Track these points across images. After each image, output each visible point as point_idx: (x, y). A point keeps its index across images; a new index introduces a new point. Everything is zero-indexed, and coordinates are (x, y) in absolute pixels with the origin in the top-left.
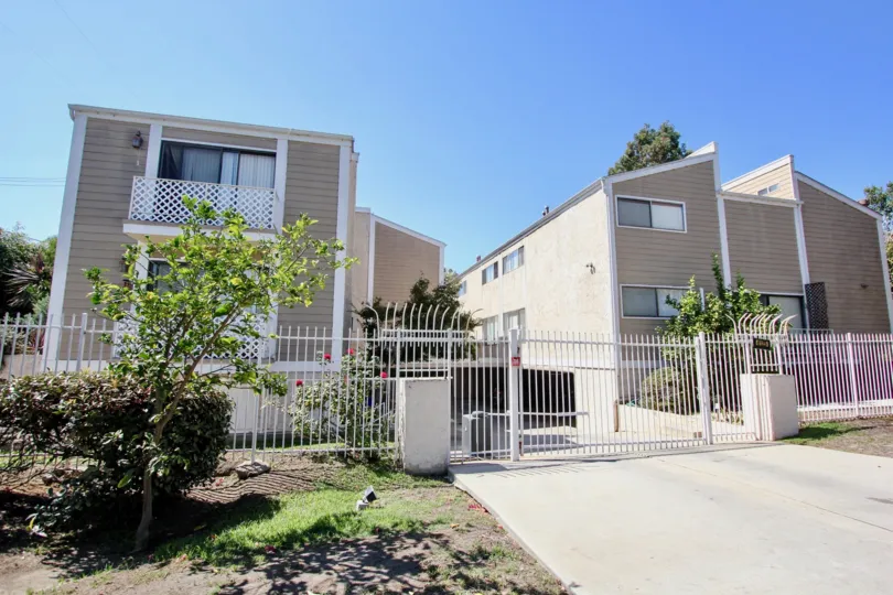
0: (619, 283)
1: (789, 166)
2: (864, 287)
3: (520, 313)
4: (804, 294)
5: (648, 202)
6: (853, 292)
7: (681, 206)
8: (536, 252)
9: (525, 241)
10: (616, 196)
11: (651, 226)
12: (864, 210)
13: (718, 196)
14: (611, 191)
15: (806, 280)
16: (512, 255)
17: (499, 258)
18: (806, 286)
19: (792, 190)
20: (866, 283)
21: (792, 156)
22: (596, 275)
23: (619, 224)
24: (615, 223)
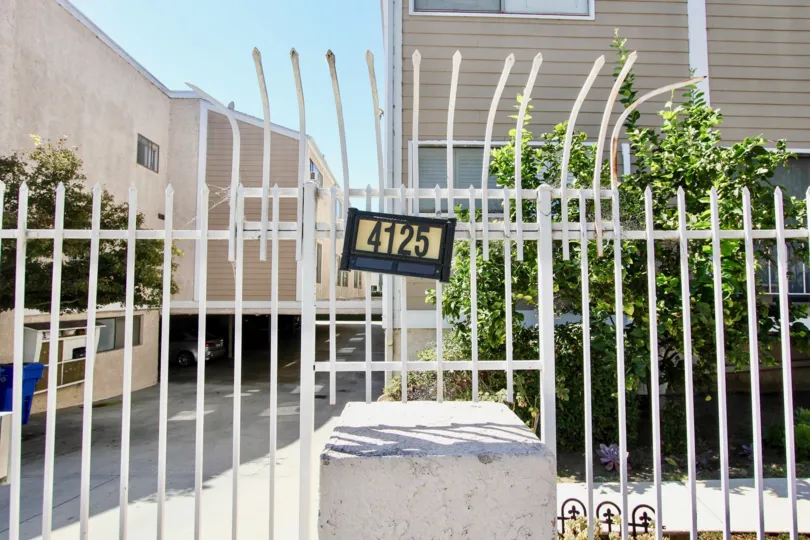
11: (502, 9)
23: (416, 9)
24: (405, 8)
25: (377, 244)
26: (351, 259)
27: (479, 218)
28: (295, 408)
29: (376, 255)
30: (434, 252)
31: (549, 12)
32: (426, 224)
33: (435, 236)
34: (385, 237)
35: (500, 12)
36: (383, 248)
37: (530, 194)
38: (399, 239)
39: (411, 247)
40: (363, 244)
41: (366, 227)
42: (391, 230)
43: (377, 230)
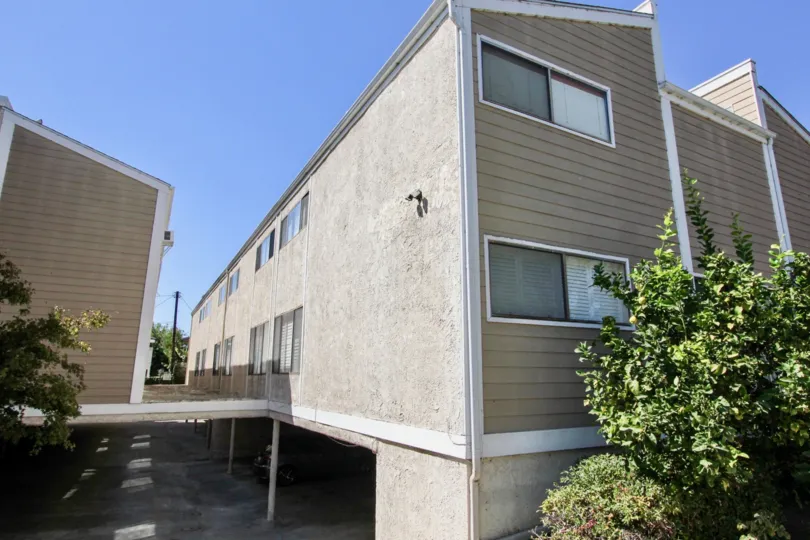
0: (483, 231)
1: (751, 75)
3: (296, 315)
5: (543, 70)
7: (603, 94)
8: (326, 196)
9: (312, 184)
10: (479, 38)
11: (550, 119)
13: (662, 93)
14: (468, 24)
16: (293, 211)
17: (276, 224)
21: (753, 62)
22: (428, 216)
23: (484, 98)
24: (476, 94)
35: (550, 121)
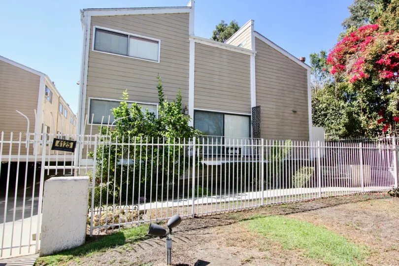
0: (87, 96)
2: (295, 112)
4: (251, 114)
5: (127, 36)
6: (286, 115)
7: (158, 42)
12: (301, 64)
15: (253, 104)
18: (253, 108)
19: (251, 44)
20: (295, 110)
23: (95, 49)
24: (90, 48)
25: (60, 145)
26: (54, 148)
27: (89, 140)
28: (29, 207)
29: (59, 147)
30: (71, 147)
31: (145, 58)
32: (70, 142)
33: (72, 144)
34: (61, 144)
35: (127, 55)
36: (61, 146)
37: (93, 136)
38: (64, 144)
39: (67, 146)
40: (57, 145)
41: (57, 142)
42: (63, 143)
43: (60, 143)
